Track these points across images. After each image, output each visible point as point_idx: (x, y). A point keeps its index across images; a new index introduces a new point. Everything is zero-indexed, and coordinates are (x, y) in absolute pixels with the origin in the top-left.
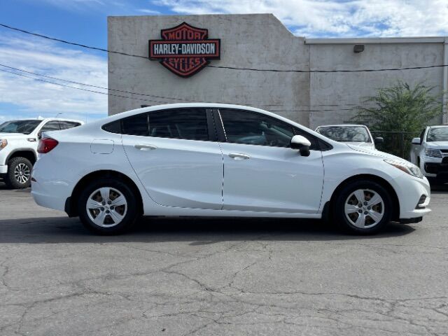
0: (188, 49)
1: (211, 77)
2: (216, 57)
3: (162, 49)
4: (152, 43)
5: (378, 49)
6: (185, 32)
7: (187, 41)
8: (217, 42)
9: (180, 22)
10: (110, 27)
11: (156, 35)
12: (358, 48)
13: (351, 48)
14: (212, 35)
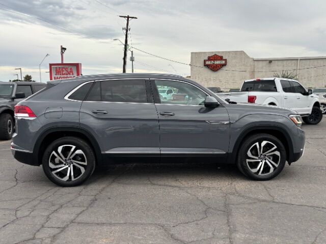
0: (217, 62)
1: (222, 73)
2: (225, 65)
3: (208, 63)
4: (205, 61)
5: (276, 62)
6: (215, 57)
7: (216, 60)
8: (226, 60)
9: (213, 54)
10: (192, 55)
11: (206, 58)
12: (270, 61)
13: (268, 62)
14: (224, 58)
